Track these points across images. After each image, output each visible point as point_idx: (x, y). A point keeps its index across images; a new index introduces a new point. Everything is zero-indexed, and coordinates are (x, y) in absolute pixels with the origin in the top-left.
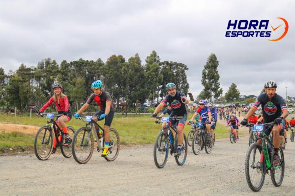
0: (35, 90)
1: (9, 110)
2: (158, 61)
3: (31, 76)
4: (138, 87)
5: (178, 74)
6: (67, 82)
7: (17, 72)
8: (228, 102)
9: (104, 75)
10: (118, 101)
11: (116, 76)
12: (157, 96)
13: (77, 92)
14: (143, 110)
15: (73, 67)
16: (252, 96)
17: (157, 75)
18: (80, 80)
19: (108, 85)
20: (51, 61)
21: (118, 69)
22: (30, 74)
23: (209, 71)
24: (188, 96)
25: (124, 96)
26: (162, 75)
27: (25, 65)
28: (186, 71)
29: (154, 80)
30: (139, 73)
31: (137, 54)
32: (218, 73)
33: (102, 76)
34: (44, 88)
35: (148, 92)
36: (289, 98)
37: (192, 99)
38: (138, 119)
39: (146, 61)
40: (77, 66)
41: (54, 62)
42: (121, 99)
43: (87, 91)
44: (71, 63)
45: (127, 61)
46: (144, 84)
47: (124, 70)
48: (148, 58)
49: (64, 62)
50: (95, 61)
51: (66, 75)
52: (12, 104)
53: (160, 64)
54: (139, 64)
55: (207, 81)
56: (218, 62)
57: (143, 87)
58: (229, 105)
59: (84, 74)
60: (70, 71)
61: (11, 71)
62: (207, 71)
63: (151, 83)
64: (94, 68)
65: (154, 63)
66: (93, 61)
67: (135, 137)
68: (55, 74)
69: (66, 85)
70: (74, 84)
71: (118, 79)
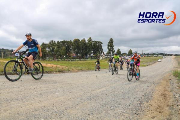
0: (48, 52)
3: (47, 46)
4: (85, 50)
5: (99, 46)
6: (59, 48)
7: (41, 45)
10: (78, 55)
12: (91, 53)
13: (63, 52)
14: (87, 58)
16: (125, 53)
17: (92, 46)
18: (64, 48)
19: (74, 50)
20: (54, 41)
22: (46, 46)
23: (110, 44)
24: (103, 53)
25: (80, 53)
28: (102, 44)
30: (85, 45)
32: (113, 45)
33: (72, 46)
34: (51, 51)
37: (104, 54)
38: (85, 62)
40: (63, 43)
41: (55, 42)
43: (67, 52)
44: (61, 42)
45: (80, 41)
47: (80, 44)
49: (58, 41)
50: (69, 41)
51: (59, 46)
54: (85, 42)
55: (109, 48)
56: (113, 41)
59: (65, 46)
62: (109, 44)
63: (89, 49)
64: (69, 44)
65: (90, 41)
67: (85, 68)
68: (55, 46)
70: (62, 49)
71: (77, 47)
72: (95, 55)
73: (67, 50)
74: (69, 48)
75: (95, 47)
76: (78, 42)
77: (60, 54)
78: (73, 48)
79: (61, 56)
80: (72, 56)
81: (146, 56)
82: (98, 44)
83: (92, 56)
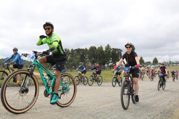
2: (110, 48)
4: (102, 59)
5: (118, 54)
6: (73, 57)
9: (88, 54)
11: (93, 55)
12: (110, 62)
13: (77, 62)
14: (105, 68)
15: (76, 52)
16: (149, 62)
18: (78, 56)
19: (90, 58)
20: (67, 49)
21: (94, 52)
28: (121, 52)
30: (102, 54)
31: (101, 46)
33: (87, 55)
35: (106, 61)
36: (165, 62)
39: (105, 48)
40: (77, 51)
41: (68, 50)
42: (95, 64)
44: (75, 50)
45: (97, 48)
46: (104, 57)
47: (96, 52)
48: (106, 47)
49: (72, 49)
50: (84, 49)
51: (73, 55)
53: (111, 49)
54: (102, 49)
56: (135, 48)
57: (104, 59)
59: (80, 54)
60: (74, 53)
63: (107, 57)
64: (84, 52)
65: (108, 49)
66: (83, 49)
68: (68, 54)
69: (73, 59)
70: (76, 58)
71: (94, 56)
72: (114, 65)
73: (82, 59)
74: (84, 57)
75: (114, 55)
76: (94, 50)
77: (74, 64)
78: (88, 57)
79: (75, 66)
80: (88, 66)
81: (174, 65)
82: (117, 52)
83: (111, 66)
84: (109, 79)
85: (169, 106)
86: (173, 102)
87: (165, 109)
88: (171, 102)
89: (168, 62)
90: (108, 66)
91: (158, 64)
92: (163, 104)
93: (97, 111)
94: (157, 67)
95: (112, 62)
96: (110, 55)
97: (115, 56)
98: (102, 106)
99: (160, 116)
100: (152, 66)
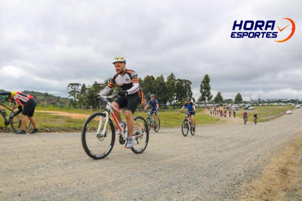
1: (88, 108)
2: (174, 79)
4: (162, 94)
5: (186, 87)
7: (93, 86)
8: (216, 103)
9: (142, 87)
11: (149, 88)
12: (173, 99)
14: (166, 108)
16: (231, 100)
17: (173, 87)
19: (144, 93)
21: (151, 84)
22: (100, 87)
23: (205, 85)
26: (177, 87)
27: (97, 82)
28: (190, 85)
29: (172, 90)
31: (162, 75)
32: (210, 86)
36: (252, 101)
37: (194, 101)
38: (163, 113)
45: (155, 79)
46: (166, 92)
47: (154, 84)
48: (168, 77)
52: (90, 104)
53: (176, 81)
54: (163, 81)
56: (209, 79)
57: (165, 95)
58: (216, 105)
61: (89, 85)
62: (203, 85)
63: (170, 92)
65: (172, 80)
71: (151, 89)
72: (179, 103)
75: (180, 90)
76: (152, 81)
81: (265, 104)
82: (184, 84)
83: (175, 105)
84: (172, 123)
85: (256, 163)
86: (262, 157)
87: (251, 167)
88: (259, 156)
89: (257, 99)
90: (171, 105)
91: (242, 103)
92: (247, 159)
93: (155, 169)
94: (241, 107)
95: (176, 99)
96: (174, 89)
97: (182, 90)
98: (161, 161)
99: (243, 175)
100: (234, 106)
